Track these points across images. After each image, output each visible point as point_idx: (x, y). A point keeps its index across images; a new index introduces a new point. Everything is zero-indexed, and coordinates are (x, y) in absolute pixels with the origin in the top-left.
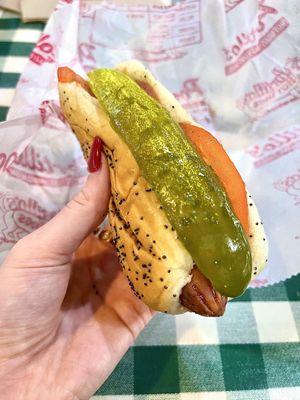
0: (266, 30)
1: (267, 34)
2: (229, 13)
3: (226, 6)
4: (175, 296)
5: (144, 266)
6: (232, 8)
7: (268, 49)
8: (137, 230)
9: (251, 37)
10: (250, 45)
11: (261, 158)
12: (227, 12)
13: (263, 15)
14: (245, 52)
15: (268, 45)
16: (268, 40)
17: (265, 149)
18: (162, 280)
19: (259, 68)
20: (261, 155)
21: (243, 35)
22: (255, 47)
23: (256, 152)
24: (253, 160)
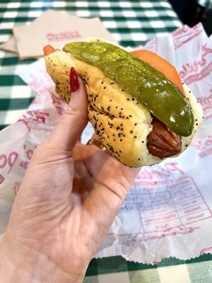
0: (207, 64)
1: (207, 67)
2: (178, 49)
3: (175, 45)
4: (143, 142)
5: (118, 128)
6: (179, 46)
7: (208, 77)
8: (109, 108)
9: (195, 67)
10: (194, 73)
11: (204, 150)
12: (175, 49)
13: (205, 54)
14: (190, 77)
15: (208, 74)
16: (208, 71)
17: (206, 144)
18: (132, 132)
19: (200, 89)
20: (204, 148)
21: (187, 65)
22: (197, 75)
23: (200, 146)
24: (199, 151)
